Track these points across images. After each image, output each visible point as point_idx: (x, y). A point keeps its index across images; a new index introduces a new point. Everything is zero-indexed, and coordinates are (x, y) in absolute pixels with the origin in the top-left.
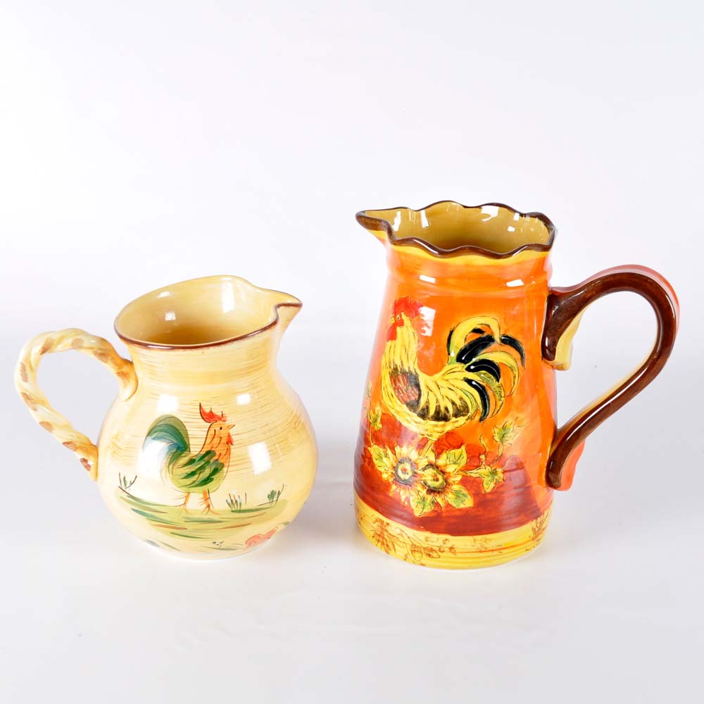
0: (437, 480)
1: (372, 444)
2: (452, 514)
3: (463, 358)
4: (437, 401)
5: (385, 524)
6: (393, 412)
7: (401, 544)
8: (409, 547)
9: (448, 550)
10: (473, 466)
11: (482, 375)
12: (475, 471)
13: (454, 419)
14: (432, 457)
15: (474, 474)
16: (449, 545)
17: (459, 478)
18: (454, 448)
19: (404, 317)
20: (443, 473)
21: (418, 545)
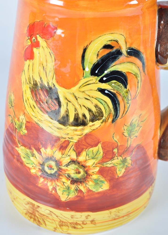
0: (79, 173)
1: (19, 145)
2: (93, 197)
3: (97, 72)
4: (76, 110)
5: (36, 206)
6: (36, 120)
7: (50, 221)
8: (57, 223)
9: (90, 222)
10: (109, 158)
11: (113, 85)
12: (110, 162)
13: (91, 124)
14: (74, 156)
15: (109, 164)
16: (90, 219)
17: (97, 169)
18: (92, 146)
19: (39, 39)
20: (84, 167)
21: (65, 221)
